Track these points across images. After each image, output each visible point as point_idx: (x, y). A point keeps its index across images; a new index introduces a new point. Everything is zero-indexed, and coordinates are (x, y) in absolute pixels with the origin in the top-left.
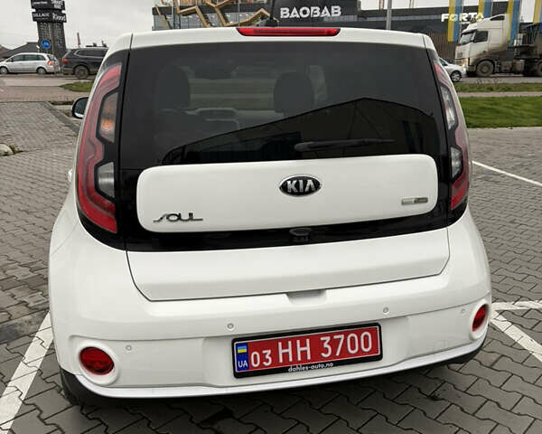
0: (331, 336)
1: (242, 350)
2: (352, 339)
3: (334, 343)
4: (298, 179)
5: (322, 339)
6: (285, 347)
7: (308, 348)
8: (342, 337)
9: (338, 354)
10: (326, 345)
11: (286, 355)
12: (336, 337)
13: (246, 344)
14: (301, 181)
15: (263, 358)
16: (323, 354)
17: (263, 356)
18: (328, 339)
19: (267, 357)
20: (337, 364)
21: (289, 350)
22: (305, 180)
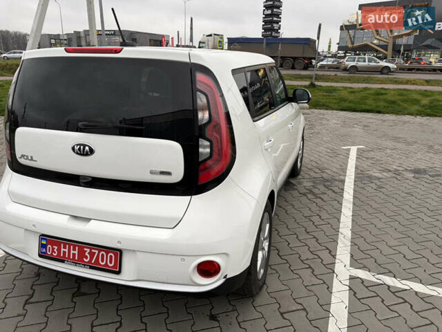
0: (91, 249)
1: (44, 242)
2: (103, 255)
3: (92, 255)
4: (80, 145)
5: (85, 249)
6: (65, 248)
7: (76, 252)
8: (97, 252)
9: (93, 262)
10: (87, 254)
11: (64, 252)
12: (93, 251)
13: (46, 239)
14: (82, 147)
15: (53, 251)
16: (85, 259)
17: (53, 249)
18: (88, 250)
19: (55, 250)
20: (91, 268)
21: (67, 250)
22: (85, 146)
